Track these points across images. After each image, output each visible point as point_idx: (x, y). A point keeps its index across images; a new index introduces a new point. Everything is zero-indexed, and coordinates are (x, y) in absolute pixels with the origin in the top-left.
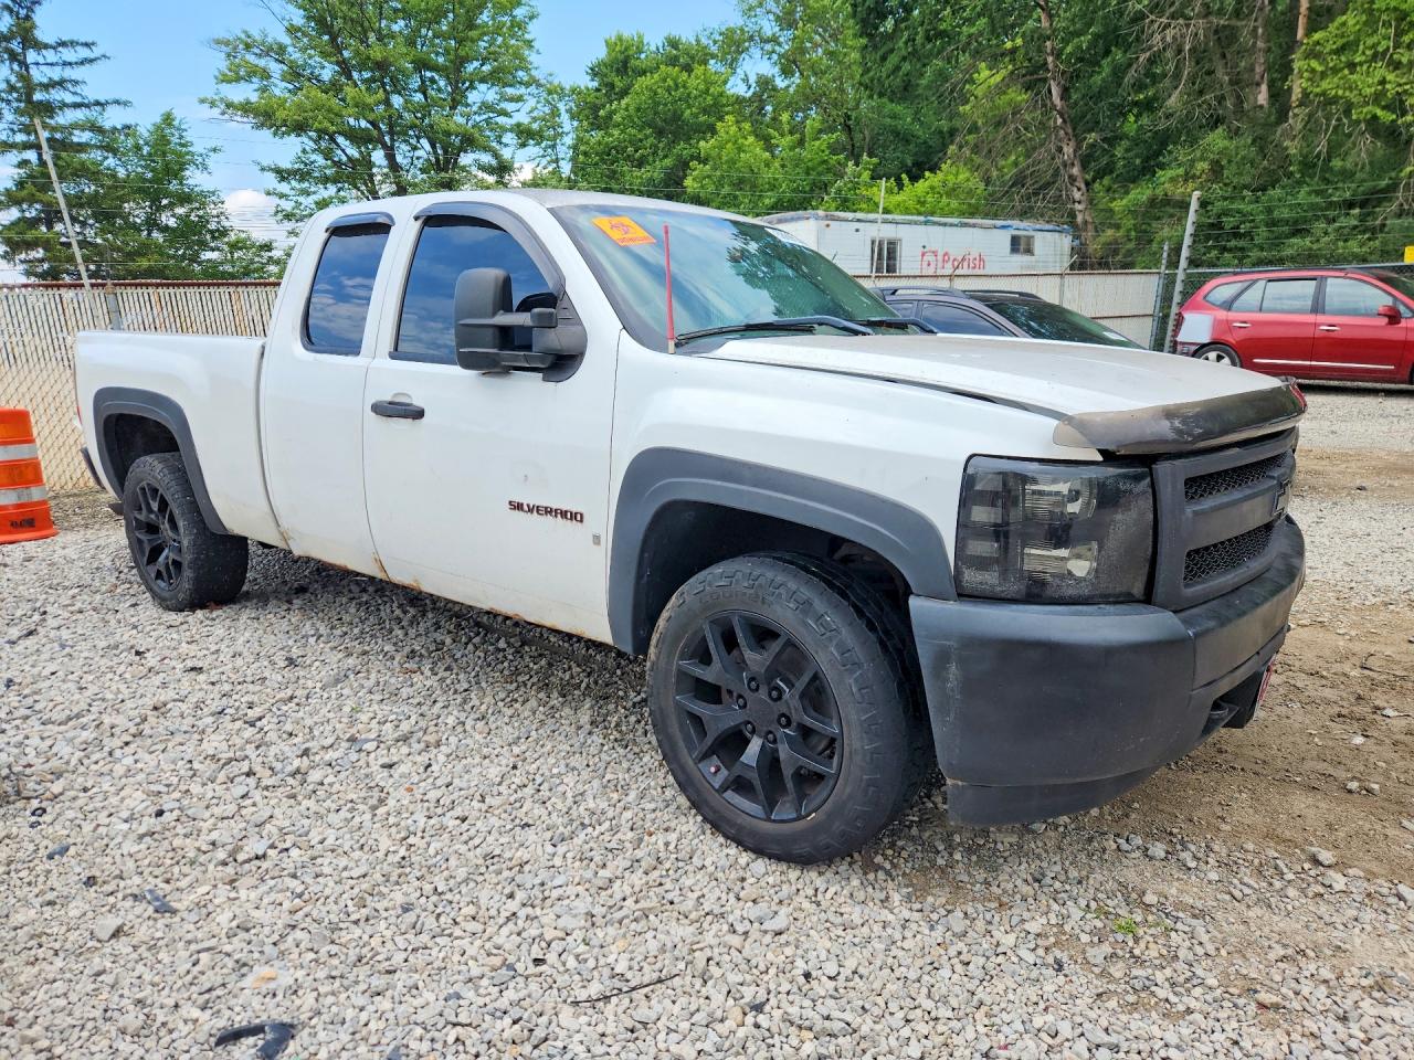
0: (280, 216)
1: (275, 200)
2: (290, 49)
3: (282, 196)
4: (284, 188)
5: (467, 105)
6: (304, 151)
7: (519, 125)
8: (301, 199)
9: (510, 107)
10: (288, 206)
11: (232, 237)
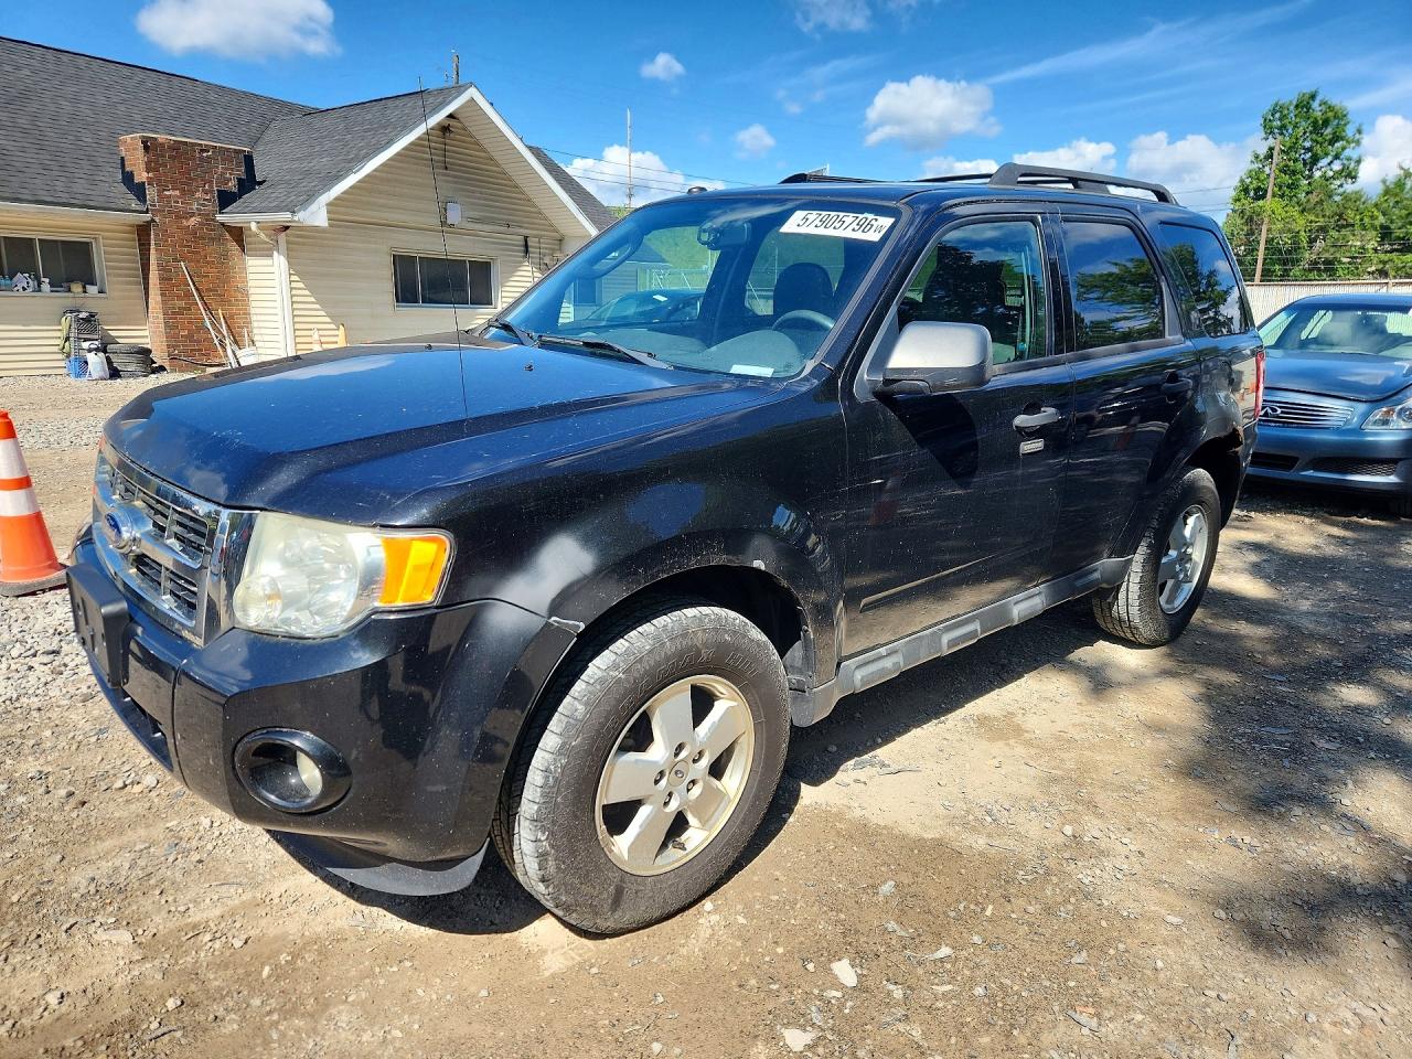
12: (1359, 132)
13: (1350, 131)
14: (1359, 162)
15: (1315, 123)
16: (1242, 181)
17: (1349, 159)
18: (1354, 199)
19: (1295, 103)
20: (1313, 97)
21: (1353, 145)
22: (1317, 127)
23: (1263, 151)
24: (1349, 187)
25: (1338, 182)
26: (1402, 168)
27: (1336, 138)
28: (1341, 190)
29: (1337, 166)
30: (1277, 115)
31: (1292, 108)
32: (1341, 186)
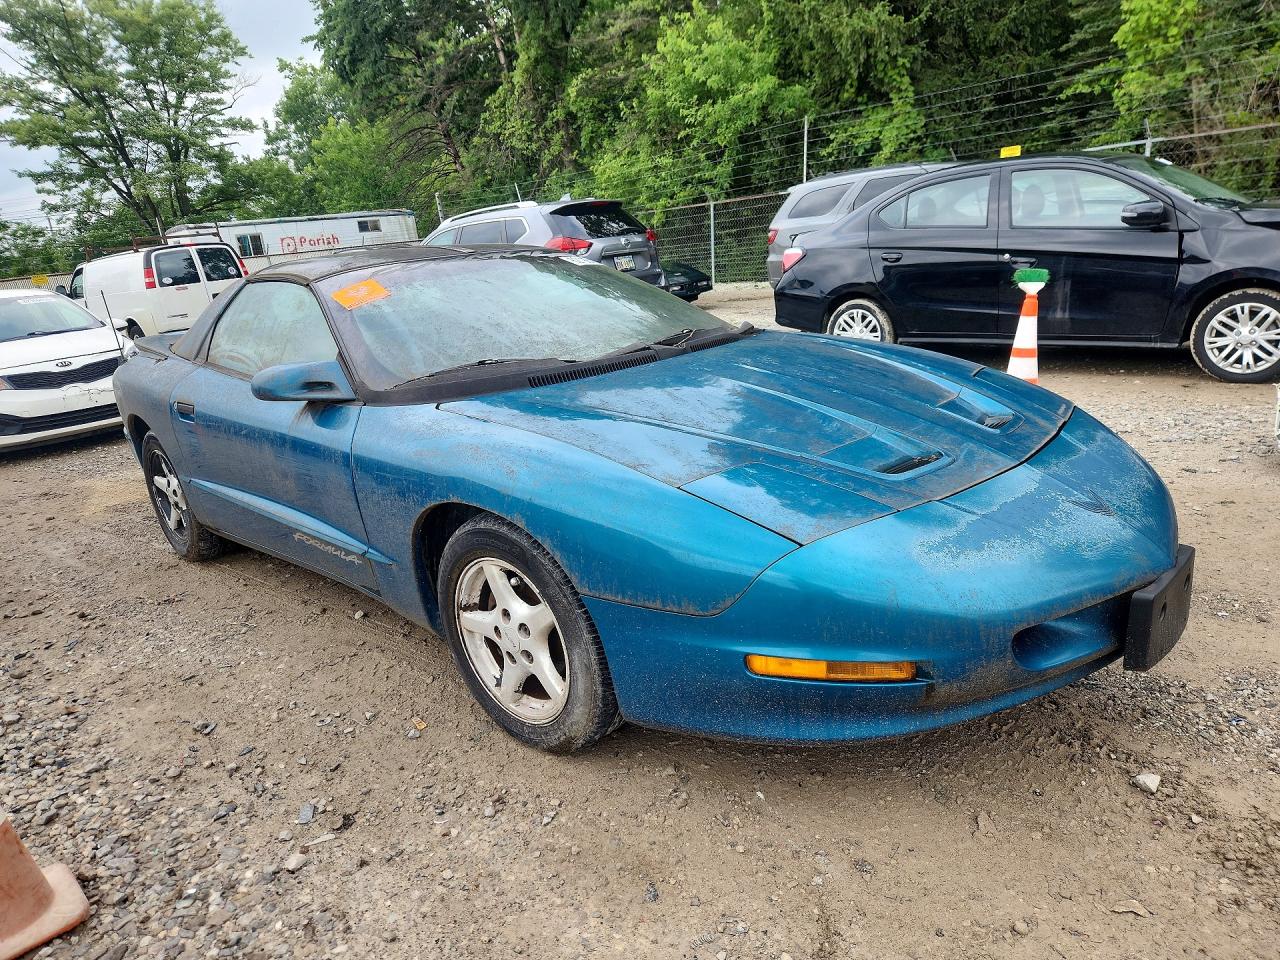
0: (47, 210)
1: (44, 196)
2: (29, 83)
3: (49, 192)
4: (49, 185)
5: (185, 109)
6: (62, 156)
7: (230, 119)
8: (66, 192)
9: (218, 108)
10: (55, 200)
11: (14, 227)
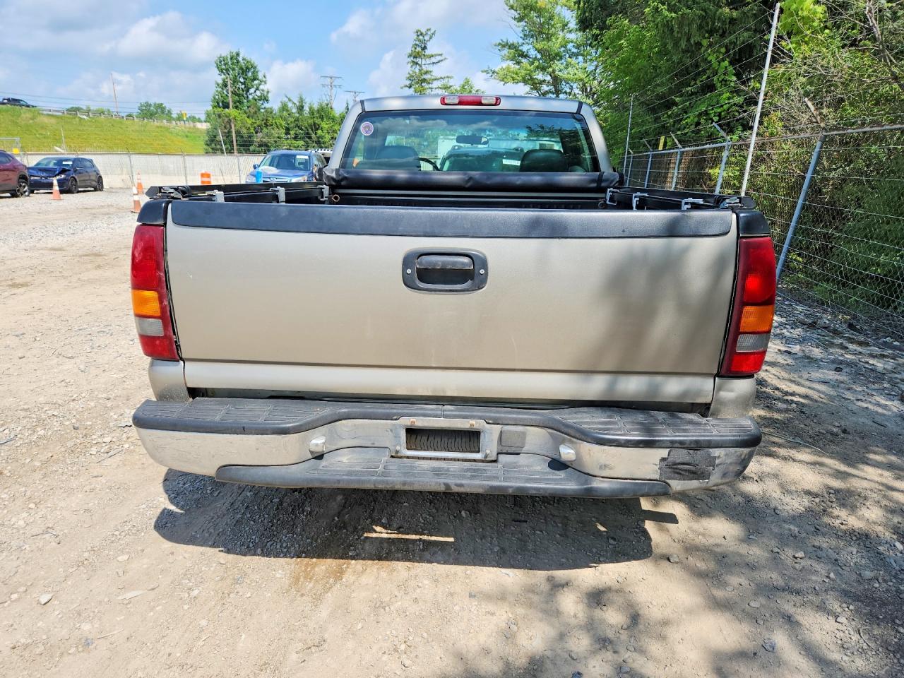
12: (265, 77)
13: (260, 76)
14: (268, 92)
15: (241, 69)
16: (214, 98)
17: (263, 90)
18: (269, 111)
19: (229, 57)
20: (238, 54)
21: (263, 83)
22: (244, 71)
23: (220, 82)
24: (266, 105)
25: (261, 102)
26: (287, 97)
27: (255, 79)
28: (263, 107)
29: (258, 93)
30: (223, 63)
31: (229, 60)
32: (262, 104)
